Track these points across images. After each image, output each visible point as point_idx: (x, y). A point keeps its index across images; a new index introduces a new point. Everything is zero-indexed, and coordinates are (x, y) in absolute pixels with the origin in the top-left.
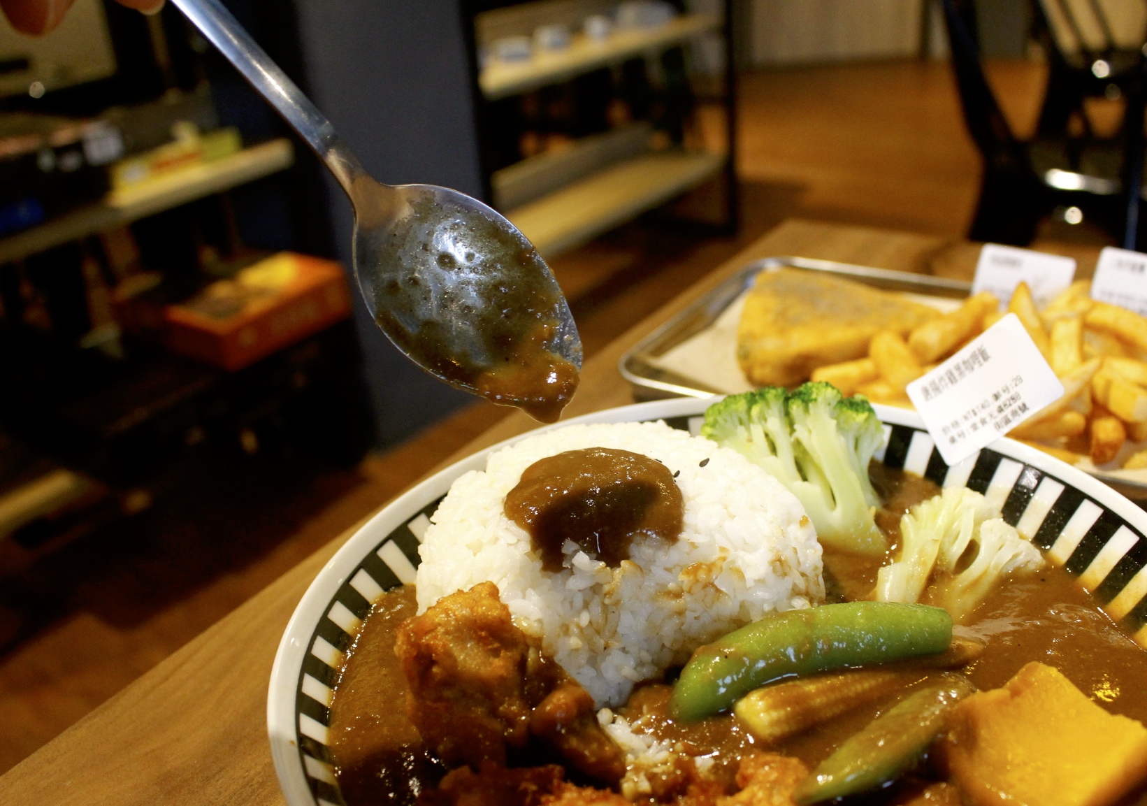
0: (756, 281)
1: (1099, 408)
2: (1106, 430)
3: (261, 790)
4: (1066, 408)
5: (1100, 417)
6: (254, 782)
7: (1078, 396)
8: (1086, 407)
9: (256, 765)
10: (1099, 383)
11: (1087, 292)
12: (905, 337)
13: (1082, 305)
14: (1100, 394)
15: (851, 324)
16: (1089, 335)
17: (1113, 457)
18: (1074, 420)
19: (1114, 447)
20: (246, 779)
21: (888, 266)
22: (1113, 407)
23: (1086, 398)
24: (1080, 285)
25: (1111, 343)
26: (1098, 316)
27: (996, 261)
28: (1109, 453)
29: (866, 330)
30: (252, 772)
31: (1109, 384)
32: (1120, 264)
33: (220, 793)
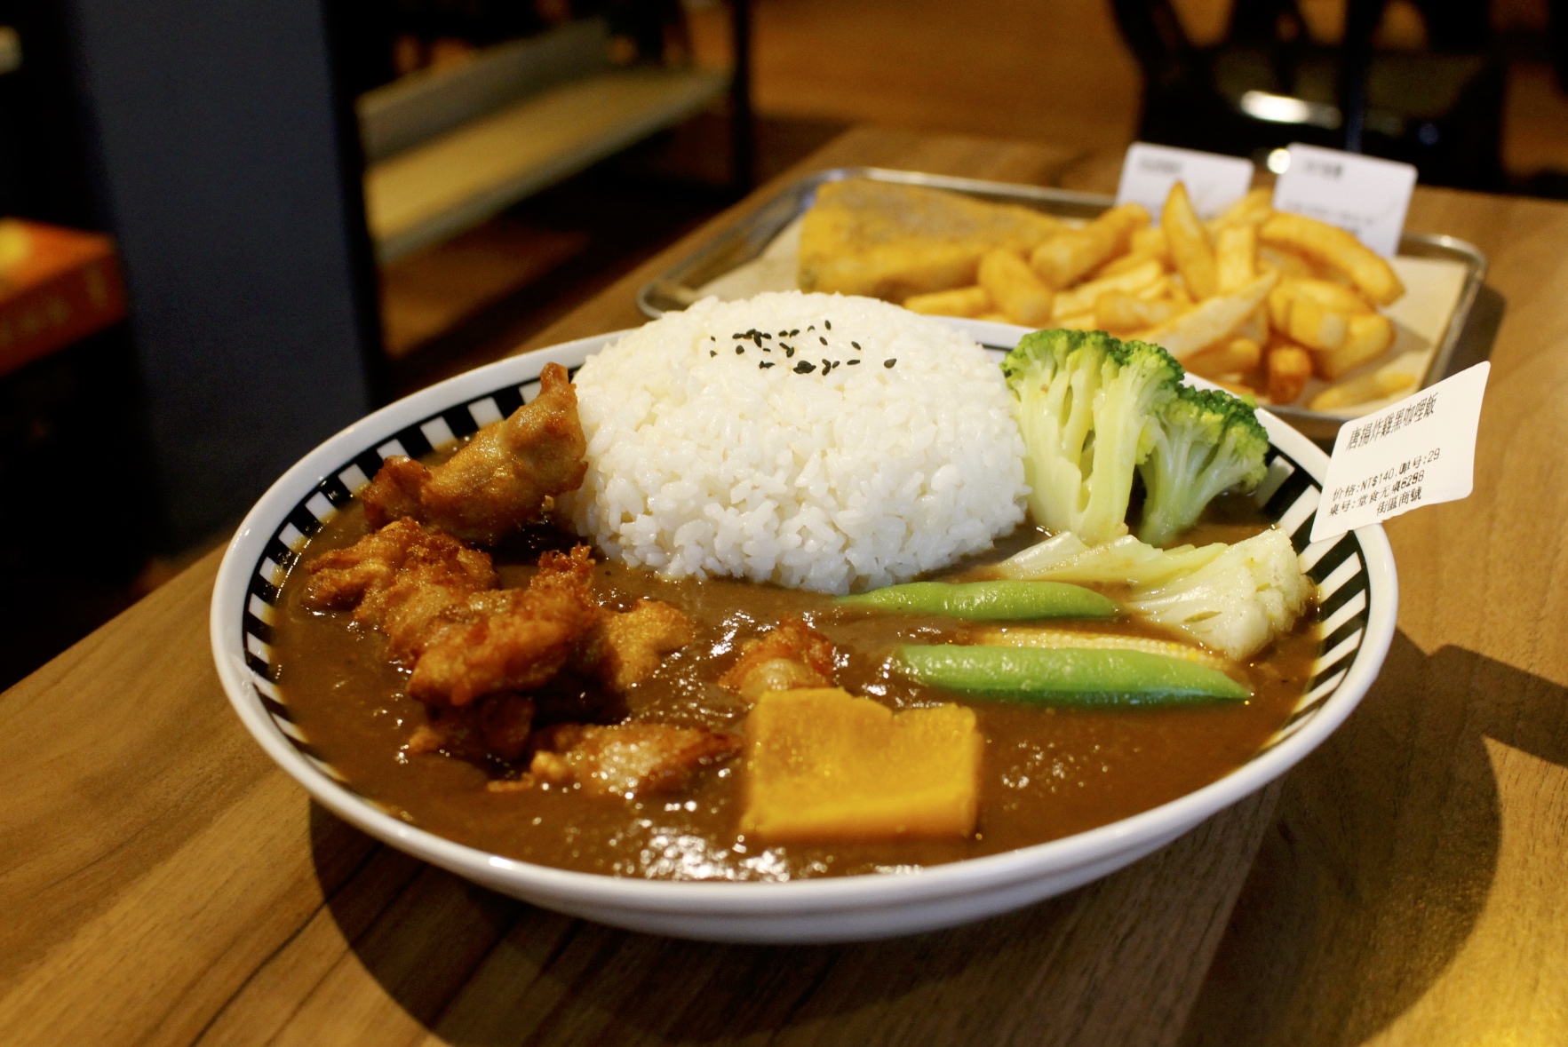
0: (823, 192)
1: (1278, 336)
2: (1288, 361)
3: (223, 786)
4: (1233, 336)
5: (1279, 346)
6: (212, 779)
7: (1250, 319)
8: (1261, 334)
9: (211, 761)
10: (1278, 303)
11: (1269, 202)
12: (1026, 256)
13: (1259, 215)
14: (1279, 318)
15: (953, 241)
16: (1266, 252)
17: (1296, 396)
18: (1246, 348)
19: (1296, 380)
20: (201, 776)
21: (1001, 177)
22: (1297, 332)
23: (1262, 322)
24: (1260, 194)
25: (1295, 263)
26: (1275, 229)
27: (1147, 166)
28: (1292, 389)
29: (973, 248)
30: (208, 769)
31: (1290, 304)
32: (1310, 167)
33: (168, 793)
